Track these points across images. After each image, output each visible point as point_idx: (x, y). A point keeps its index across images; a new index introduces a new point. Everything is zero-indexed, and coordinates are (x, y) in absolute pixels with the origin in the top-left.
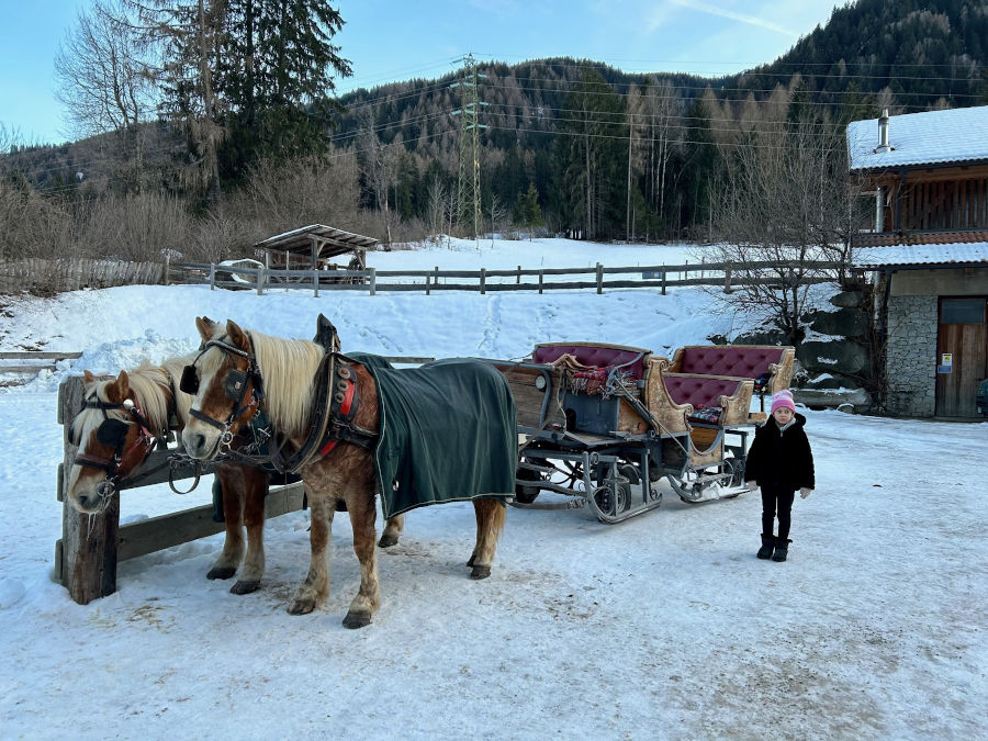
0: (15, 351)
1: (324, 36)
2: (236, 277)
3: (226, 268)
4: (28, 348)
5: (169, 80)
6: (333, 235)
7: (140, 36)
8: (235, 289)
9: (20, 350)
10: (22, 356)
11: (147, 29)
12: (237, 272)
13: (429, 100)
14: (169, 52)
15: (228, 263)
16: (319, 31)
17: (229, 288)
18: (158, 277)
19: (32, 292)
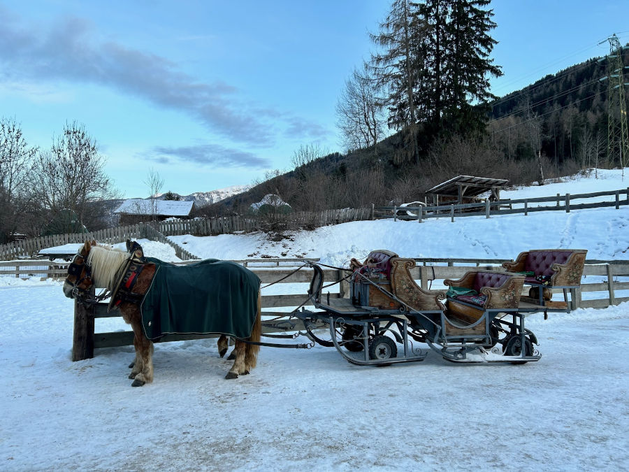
0: (293, 258)
1: (484, 55)
2: (409, 213)
3: (404, 208)
4: (298, 257)
5: (394, 104)
6: (473, 181)
7: (375, 84)
8: (408, 220)
9: (295, 257)
10: (294, 260)
11: (379, 79)
12: (410, 210)
13: (602, 71)
14: (393, 88)
15: (404, 205)
16: (480, 52)
17: (404, 220)
18: (368, 216)
19: (304, 228)
